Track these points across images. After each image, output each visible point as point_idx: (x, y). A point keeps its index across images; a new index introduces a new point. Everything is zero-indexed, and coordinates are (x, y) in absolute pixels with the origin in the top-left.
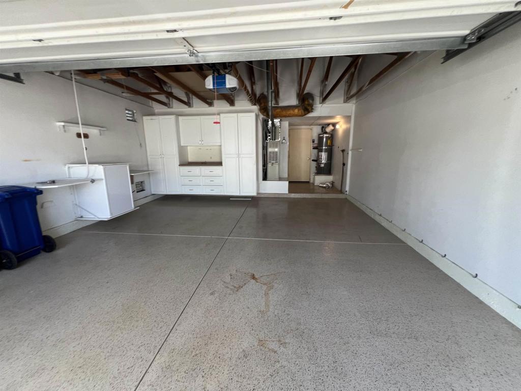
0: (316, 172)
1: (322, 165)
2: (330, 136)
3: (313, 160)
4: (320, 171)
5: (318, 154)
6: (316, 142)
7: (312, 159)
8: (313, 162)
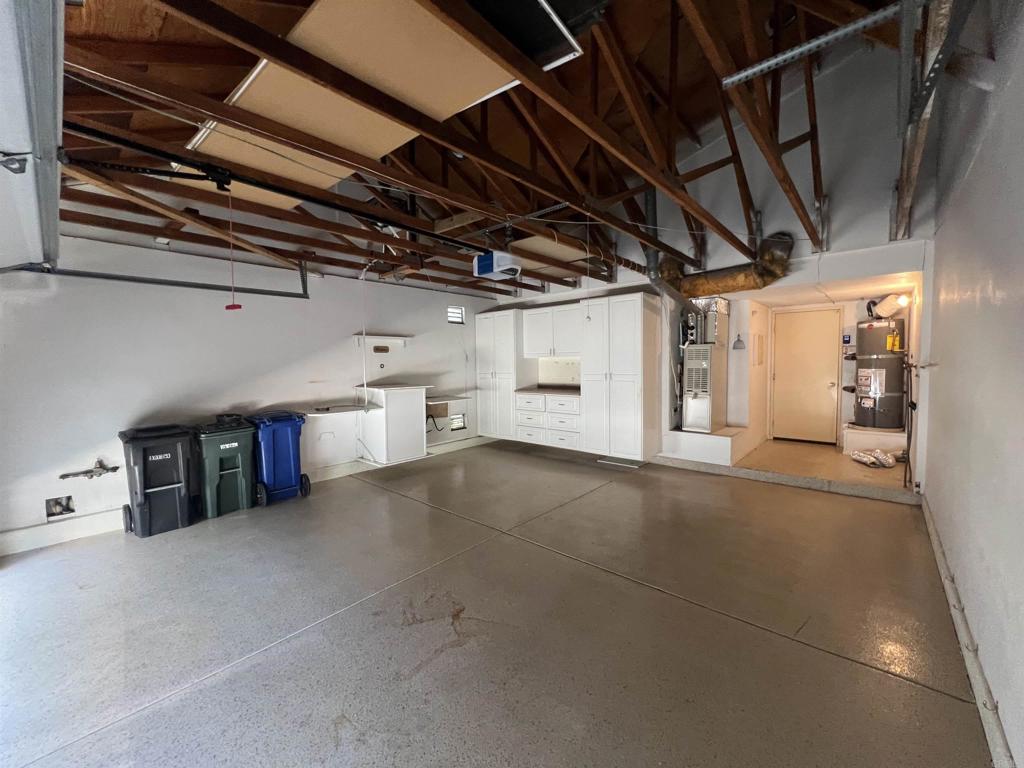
0: (853, 419)
1: (868, 404)
2: (893, 325)
3: (845, 389)
4: (864, 418)
5: (857, 373)
6: (854, 342)
7: (845, 384)
8: (844, 392)
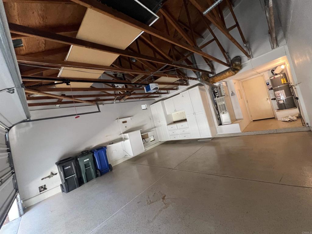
0: (278, 108)
1: (281, 102)
2: (282, 75)
3: (272, 99)
4: (281, 107)
5: (275, 93)
6: (270, 84)
